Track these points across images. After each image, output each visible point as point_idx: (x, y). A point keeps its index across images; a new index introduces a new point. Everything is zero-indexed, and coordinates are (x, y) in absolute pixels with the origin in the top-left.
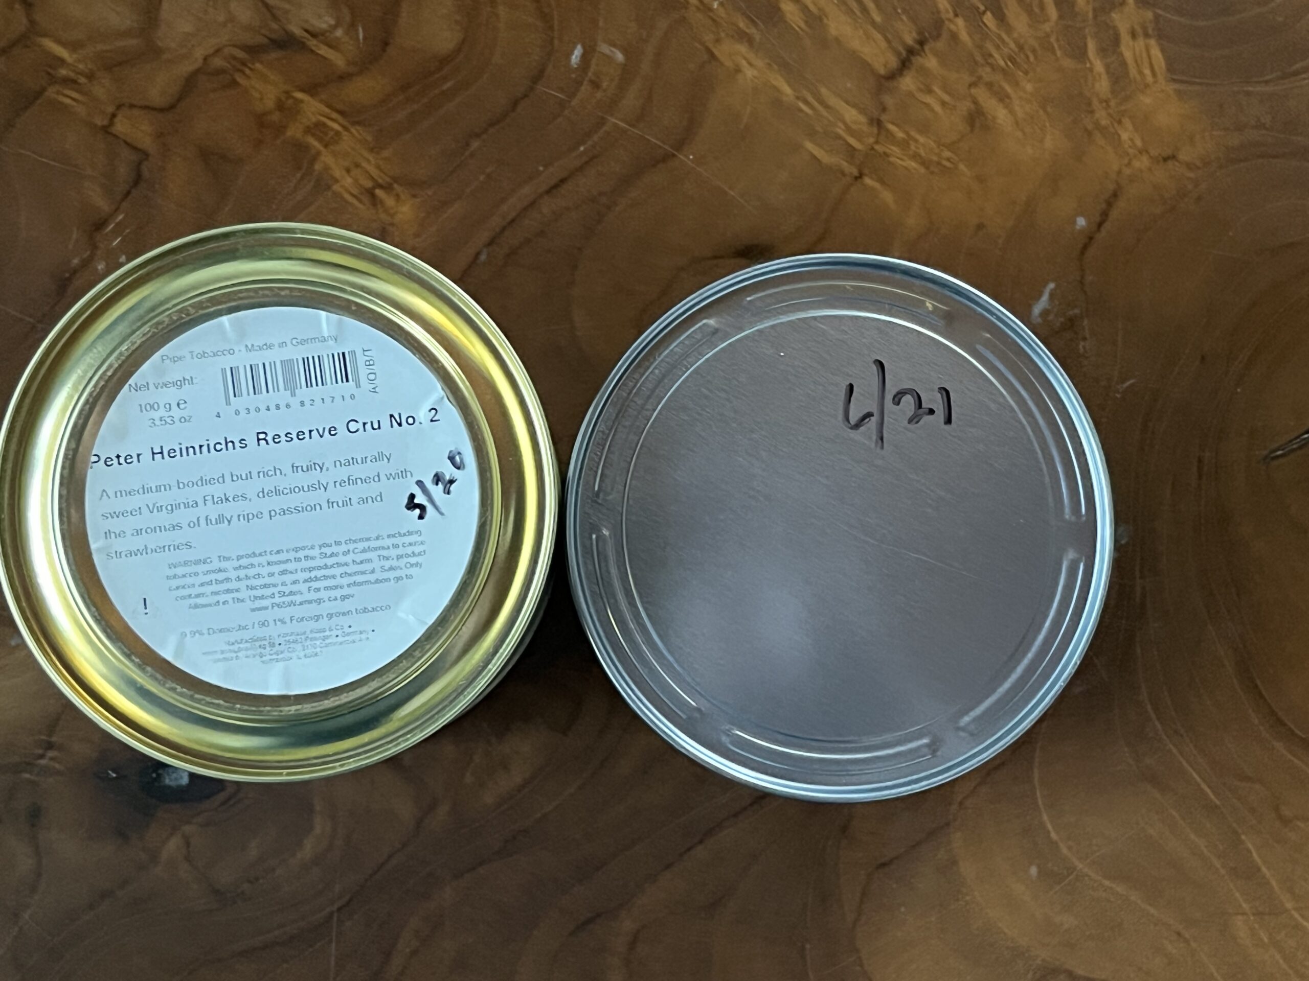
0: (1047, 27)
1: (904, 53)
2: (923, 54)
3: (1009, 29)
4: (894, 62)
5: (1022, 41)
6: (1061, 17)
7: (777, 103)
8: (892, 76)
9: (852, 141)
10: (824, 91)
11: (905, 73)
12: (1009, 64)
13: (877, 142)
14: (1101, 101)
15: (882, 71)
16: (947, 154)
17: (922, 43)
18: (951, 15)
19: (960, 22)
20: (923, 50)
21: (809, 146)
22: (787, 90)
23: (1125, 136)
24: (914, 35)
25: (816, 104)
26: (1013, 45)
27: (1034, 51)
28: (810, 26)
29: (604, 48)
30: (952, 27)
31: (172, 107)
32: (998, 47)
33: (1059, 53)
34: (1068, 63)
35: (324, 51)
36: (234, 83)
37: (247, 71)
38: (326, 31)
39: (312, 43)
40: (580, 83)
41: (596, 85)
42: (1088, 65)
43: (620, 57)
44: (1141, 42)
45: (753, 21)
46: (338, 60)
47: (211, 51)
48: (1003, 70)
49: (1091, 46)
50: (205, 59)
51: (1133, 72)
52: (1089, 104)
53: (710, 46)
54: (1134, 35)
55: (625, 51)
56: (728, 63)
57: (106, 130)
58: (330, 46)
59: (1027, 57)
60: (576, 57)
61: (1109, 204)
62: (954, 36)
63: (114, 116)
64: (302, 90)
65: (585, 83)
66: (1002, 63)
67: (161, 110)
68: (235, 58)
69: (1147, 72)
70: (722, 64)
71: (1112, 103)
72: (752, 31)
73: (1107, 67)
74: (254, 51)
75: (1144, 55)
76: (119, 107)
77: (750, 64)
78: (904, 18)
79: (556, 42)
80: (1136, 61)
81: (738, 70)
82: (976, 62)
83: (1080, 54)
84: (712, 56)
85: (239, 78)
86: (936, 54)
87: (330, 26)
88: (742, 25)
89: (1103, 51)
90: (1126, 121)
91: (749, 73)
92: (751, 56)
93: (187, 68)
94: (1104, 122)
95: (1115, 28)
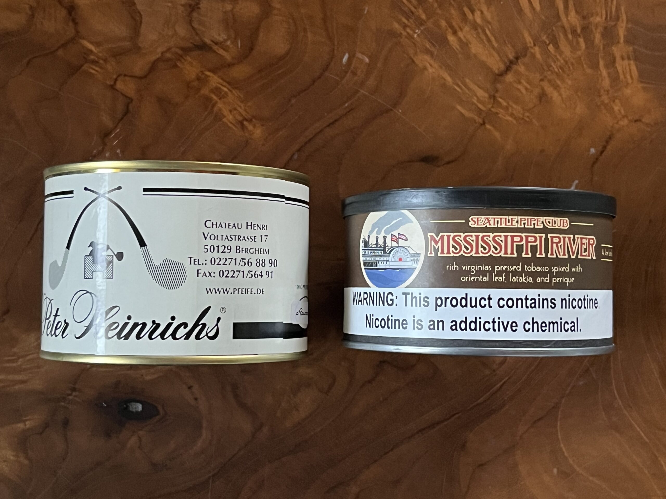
0: (579, 53)
1: (508, 63)
2: (517, 64)
3: (561, 53)
4: (502, 67)
5: (567, 59)
6: (587, 48)
7: (444, 85)
8: (502, 74)
9: (480, 106)
10: (467, 80)
11: (508, 73)
12: (560, 70)
13: (493, 107)
14: (605, 91)
15: (497, 72)
16: (527, 114)
17: (517, 58)
18: (532, 45)
19: (537, 49)
20: (517, 62)
21: (459, 108)
22: (449, 79)
23: (616, 108)
24: (513, 54)
25: (463, 87)
26: (562, 61)
27: (572, 64)
28: (462, 49)
29: (359, 55)
30: (532, 51)
31: (145, 77)
32: (555, 62)
33: (585, 66)
34: (589, 71)
35: (221, 52)
36: (176, 66)
37: (183, 61)
38: (222, 42)
39: (215, 48)
40: (346, 72)
41: (354, 74)
42: (599, 72)
43: (367, 60)
44: (626, 62)
45: (433, 44)
46: (228, 56)
47: (165, 49)
48: (556, 73)
49: (601, 63)
50: (162, 53)
51: (622, 77)
52: (599, 92)
53: (412, 56)
54: (623, 59)
55: (370, 57)
56: (421, 65)
57: (112, 87)
58: (224, 50)
59: (569, 67)
60: (345, 59)
61: (607, 142)
62: (533, 55)
63: (116, 80)
64: (210, 71)
65: (349, 72)
66: (556, 70)
67: (141, 78)
68: (176, 53)
69: (629, 77)
70: (417, 65)
71: (610, 92)
72: (433, 49)
73: (609, 74)
74: (186, 50)
75: (628, 68)
76: (119, 76)
77: (431, 65)
78: (509, 46)
79: (335, 52)
80: (623, 72)
81: (425, 69)
82: (543, 69)
83: (595, 66)
84: (413, 61)
85: (179, 64)
86: (524, 64)
87: (224, 40)
88: (428, 46)
89: (607, 66)
90: (617, 101)
91: (430, 70)
92: (432, 62)
93: (153, 58)
94: (606, 101)
95: (613, 54)
